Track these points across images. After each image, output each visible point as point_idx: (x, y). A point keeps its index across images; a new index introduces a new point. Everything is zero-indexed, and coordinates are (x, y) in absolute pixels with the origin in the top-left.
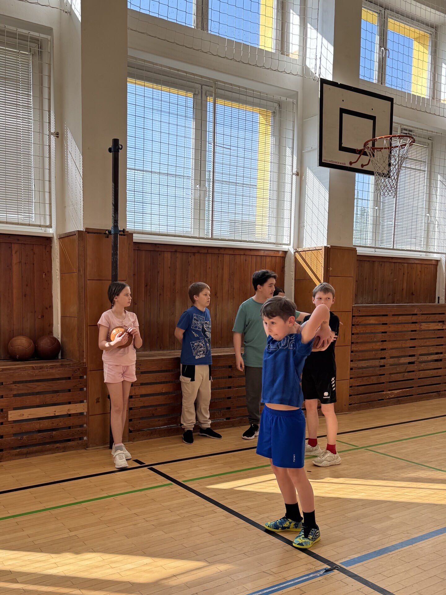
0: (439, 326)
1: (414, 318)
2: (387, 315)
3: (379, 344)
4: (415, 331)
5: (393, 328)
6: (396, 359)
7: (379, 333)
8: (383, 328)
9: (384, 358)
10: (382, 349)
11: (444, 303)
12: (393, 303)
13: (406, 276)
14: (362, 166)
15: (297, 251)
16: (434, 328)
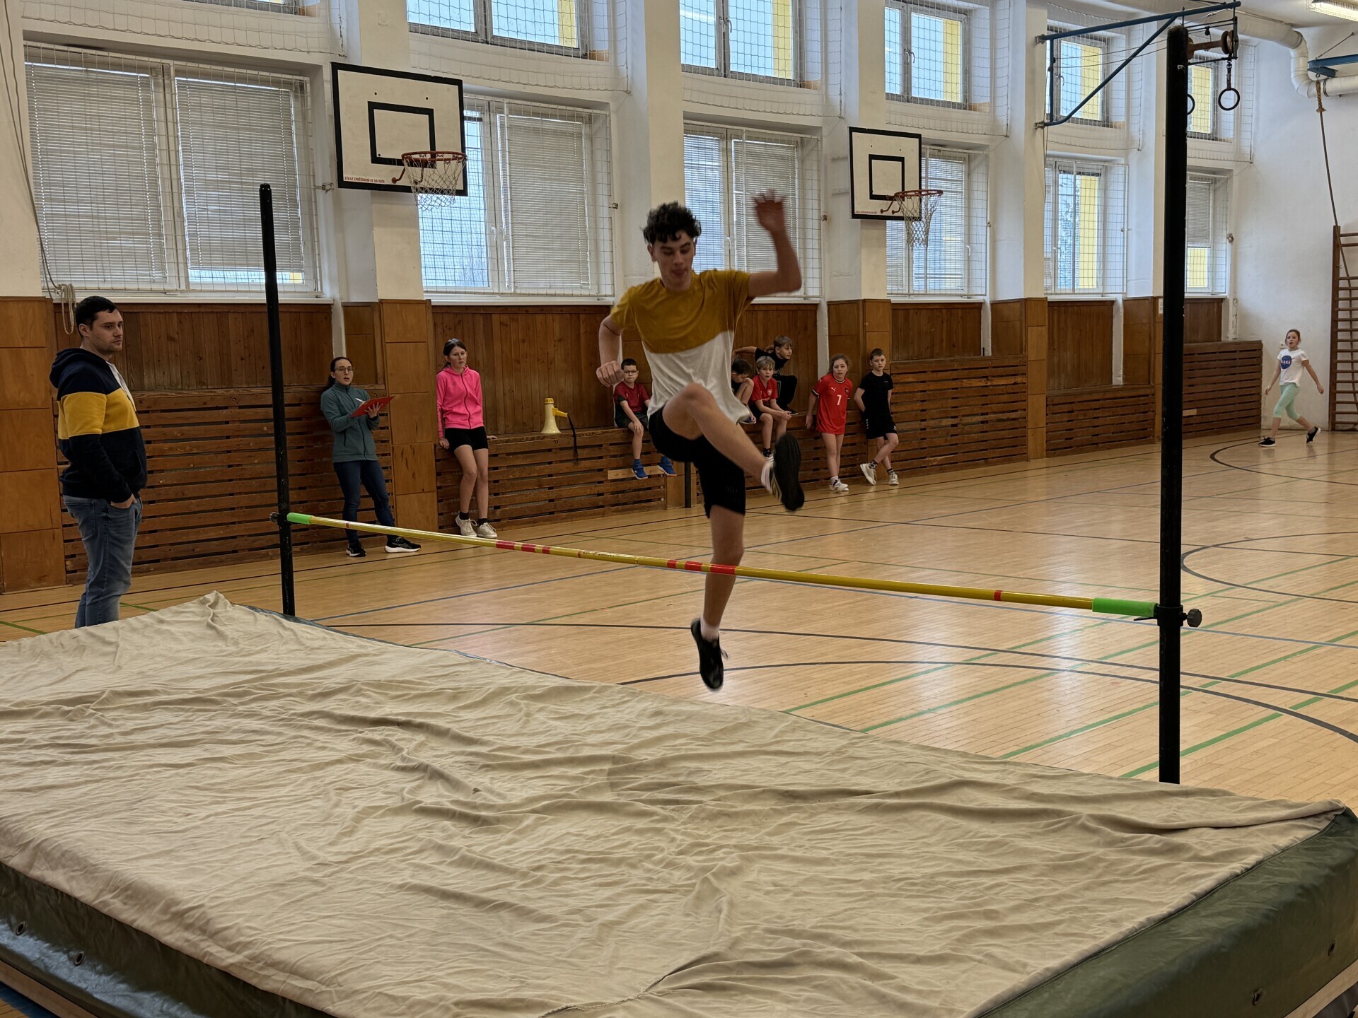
0: (983, 383)
1: (955, 374)
2: (925, 372)
3: (918, 404)
4: (956, 389)
5: (932, 386)
6: (937, 421)
7: (918, 392)
8: (922, 387)
9: (925, 420)
10: (922, 411)
11: (990, 354)
12: (932, 358)
13: (945, 324)
14: (893, 212)
15: (830, 304)
16: (978, 385)
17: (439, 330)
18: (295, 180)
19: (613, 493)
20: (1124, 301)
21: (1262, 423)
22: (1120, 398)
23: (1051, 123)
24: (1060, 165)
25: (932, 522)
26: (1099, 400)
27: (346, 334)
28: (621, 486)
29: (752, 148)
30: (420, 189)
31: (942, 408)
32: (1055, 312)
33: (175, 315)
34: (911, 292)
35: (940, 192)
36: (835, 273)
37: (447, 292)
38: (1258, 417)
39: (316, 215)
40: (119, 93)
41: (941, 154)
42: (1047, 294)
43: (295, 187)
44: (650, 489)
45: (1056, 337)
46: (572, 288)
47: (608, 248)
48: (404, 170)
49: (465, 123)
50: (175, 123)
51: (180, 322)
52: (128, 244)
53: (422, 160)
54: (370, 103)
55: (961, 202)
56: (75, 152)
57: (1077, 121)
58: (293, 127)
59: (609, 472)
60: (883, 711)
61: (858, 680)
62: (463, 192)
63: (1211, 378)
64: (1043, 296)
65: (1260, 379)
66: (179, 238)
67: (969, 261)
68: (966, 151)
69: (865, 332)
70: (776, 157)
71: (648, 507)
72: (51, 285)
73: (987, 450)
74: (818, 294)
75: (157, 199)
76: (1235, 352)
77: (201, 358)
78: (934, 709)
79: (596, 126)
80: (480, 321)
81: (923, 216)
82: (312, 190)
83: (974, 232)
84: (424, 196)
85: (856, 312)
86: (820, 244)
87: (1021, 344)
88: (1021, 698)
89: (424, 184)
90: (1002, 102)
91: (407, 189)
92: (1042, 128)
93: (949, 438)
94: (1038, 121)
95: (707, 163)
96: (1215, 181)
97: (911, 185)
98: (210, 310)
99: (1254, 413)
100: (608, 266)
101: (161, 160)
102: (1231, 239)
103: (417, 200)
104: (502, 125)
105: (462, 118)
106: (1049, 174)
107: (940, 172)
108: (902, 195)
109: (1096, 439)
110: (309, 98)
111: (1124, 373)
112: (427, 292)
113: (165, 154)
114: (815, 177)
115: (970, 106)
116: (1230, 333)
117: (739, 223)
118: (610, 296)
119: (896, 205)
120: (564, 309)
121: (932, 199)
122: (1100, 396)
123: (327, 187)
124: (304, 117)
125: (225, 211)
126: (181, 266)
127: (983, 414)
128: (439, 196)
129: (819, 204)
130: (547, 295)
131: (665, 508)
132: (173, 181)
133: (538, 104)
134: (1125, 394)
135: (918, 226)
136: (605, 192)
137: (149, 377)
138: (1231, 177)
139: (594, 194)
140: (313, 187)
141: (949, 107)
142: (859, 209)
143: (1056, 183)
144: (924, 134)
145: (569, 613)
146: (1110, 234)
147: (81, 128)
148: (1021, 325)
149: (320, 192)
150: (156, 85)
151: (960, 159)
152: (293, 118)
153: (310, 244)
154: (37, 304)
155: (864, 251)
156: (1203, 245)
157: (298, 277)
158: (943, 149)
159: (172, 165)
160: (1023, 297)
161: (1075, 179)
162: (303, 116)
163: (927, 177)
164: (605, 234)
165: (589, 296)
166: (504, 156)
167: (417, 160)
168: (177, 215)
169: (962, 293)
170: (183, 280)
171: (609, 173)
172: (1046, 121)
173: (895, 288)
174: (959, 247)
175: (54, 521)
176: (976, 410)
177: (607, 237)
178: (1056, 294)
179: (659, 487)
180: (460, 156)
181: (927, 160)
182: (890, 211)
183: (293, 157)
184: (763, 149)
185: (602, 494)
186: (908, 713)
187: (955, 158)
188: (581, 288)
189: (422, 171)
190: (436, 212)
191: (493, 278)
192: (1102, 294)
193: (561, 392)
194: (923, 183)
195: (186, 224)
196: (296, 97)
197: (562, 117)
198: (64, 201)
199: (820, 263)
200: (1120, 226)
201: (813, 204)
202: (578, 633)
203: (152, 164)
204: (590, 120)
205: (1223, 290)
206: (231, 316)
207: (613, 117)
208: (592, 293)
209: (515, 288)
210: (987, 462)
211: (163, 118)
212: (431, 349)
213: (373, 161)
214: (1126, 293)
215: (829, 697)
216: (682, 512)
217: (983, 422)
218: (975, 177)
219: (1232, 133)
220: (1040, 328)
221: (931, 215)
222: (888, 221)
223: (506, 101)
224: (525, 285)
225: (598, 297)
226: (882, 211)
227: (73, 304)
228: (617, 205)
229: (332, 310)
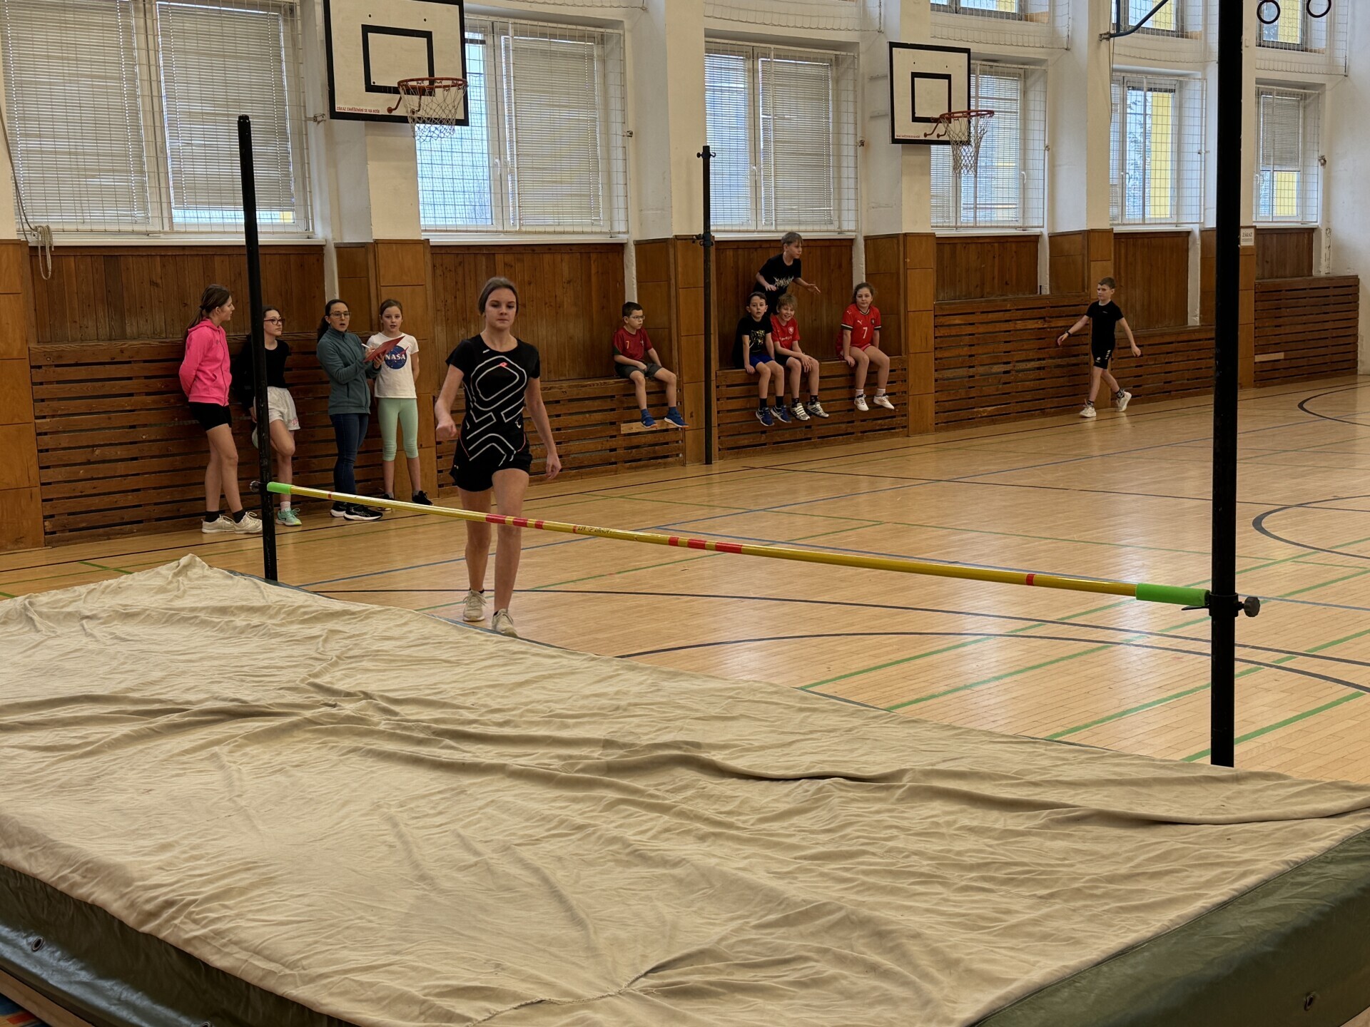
0: (1039, 324)
1: (1007, 316)
2: (973, 313)
3: (966, 349)
4: (1009, 331)
5: (982, 329)
6: (987, 367)
7: (966, 335)
8: (970, 329)
9: (973, 367)
10: (971, 356)
11: (1048, 293)
12: (982, 297)
13: (997, 260)
14: (938, 136)
15: (867, 239)
16: (1033, 327)
17: (439, 272)
18: (285, 111)
19: (626, 448)
20: (1203, 232)
21: (1359, 367)
22: (1196, 340)
23: (1118, 34)
24: (1129, 82)
25: (978, 479)
26: (1172, 343)
27: (339, 277)
28: (635, 440)
29: (779, 68)
30: (417, 119)
31: (994, 352)
32: (1123, 245)
33: (158, 258)
34: (959, 224)
35: (991, 113)
36: (873, 205)
37: (447, 231)
38: (1354, 362)
39: (307, 149)
40: (98, 19)
41: (993, 70)
42: (1111, 225)
43: (285, 119)
44: (667, 443)
45: (1123, 274)
46: (582, 225)
47: (621, 181)
48: (400, 98)
49: (467, 45)
50: (156, 51)
51: (164, 266)
52: (105, 182)
53: (420, 88)
54: (363, 25)
55: (1016, 124)
56: (50, 83)
57: (1148, 31)
58: (283, 53)
59: (622, 425)
60: (911, 688)
61: (888, 653)
62: (464, 122)
63: (1301, 317)
64: (1108, 227)
65: (1356, 319)
66: (162, 175)
67: (1024, 189)
68: (1022, 66)
69: (906, 269)
70: (808, 77)
71: (665, 464)
72: (26, 227)
73: (1043, 399)
74: (854, 228)
75: (139, 134)
76: (1328, 288)
77: (186, 305)
78: (971, 686)
79: (608, 47)
80: (483, 261)
81: (972, 140)
82: (304, 121)
83: (1030, 155)
84: (422, 126)
85: (895, 246)
86: (856, 173)
87: (1083, 280)
88: (1069, 674)
89: (421, 114)
90: (1062, 10)
91: (403, 120)
92: (1108, 39)
93: (1000, 386)
94: (1103, 32)
95: (731, 85)
96: (1305, 97)
97: (959, 105)
98: (195, 253)
99: (1350, 356)
100: (621, 199)
101: (142, 91)
102: (1323, 161)
103: (414, 131)
104: (507, 48)
105: (463, 41)
106: (1116, 90)
107: (991, 90)
108: (948, 117)
109: (1168, 387)
110: (299, 22)
111: (1201, 312)
112: (426, 231)
113: (146, 84)
114: (851, 98)
115: (1026, 17)
116: (1323, 267)
117: (766, 151)
118: (624, 233)
119: (941, 128)
120: (574, 247)
121: (982, 121)
122: (1173, 339)
123: (319, 119)
124: (294, 44)
125: (210, 146)
126: (165, 205)
127: (1039, 359)
128: (437, 126)
129: (856, 128)
130: (555, 233)
131: (684, 465)
132: (155, 113)
133: (545, 24)
134: (1202, 336)
135: (967, 151)
136: (619, 119)
137: (132, 324)
138: (1324, 92)
139: (607, 121)
140: (303, 119)
141: (1002, 18)
142: (898, 135)
143: (1124, 99)
144: (974, 48)
145: (575, 579)
146: (1187, 157)
147: (58, 58)
148: (1083, 259)
149: (311, 124)
150: (137, 9)
151: (1014, 75)
152: (282, 43)
153: (300, 180)
154: (11, 247)
155: (905, 180)
156: (1291, 169)
157: (288, 217)
158: (995, 64)
159: (154, 97)
160: (1085, 228)
161: (1145, 96)
162: (293, 42)
163: (977, 97)
164: (618, 166)
165: (601, 233)
166: (508, 82)
167: (414, 88)
168: (160, 151)
169: (1017, 224)
170: (166, 221)
171: (623, 98)
172: (1112, 32)
173: (940, 220)
174: (1012, 173)
175: (31, 479)
176: (1032, 355)
177: (621, 169)
178: (1124, 224)
179: (677, 442)
180: (460, 82)
181: (977, 77)
182: (935, 134)
183: (283, 86)
184: (793, 69)
185: (615, 450)
186: (943, 689)
187: (1008, 74)
188: (593, 224)
189: (420, 99)
190: (436, 144)
191: (496, 214)
192: (1177, 224)
193: (571, 338)
194: (973, 102)
195: (169, 161)
196: (285, 21)
197: (572, 38)
198: (40, 136)
199: (856, 194)
200: (1196, 148)
201: (848, 129)
202: (584, 601)
203: (133, 96)
204: (602, 40)
205: (1314, 218)
206: (217, 260)
207: (627, 35)
208: (604, 230)
209: (521, 225)
210: (1043, 413)
211: (143, 45)
212: (430, 292)
213: (367, 90)
214: (1203, 223)
215: (857, 670)
216: (703, 469)
217: (1039, 368)
218: (1031, 95)
219: (1324, 43)
220: (1104, 262)
221: (981, 138)
222: (933, 147)
223: (511, 21)
224: (532, 222)
225: (611, 234)
226: (926, 135)
227: (50, 247)
228: (631, 133)
229: (325, 252)
